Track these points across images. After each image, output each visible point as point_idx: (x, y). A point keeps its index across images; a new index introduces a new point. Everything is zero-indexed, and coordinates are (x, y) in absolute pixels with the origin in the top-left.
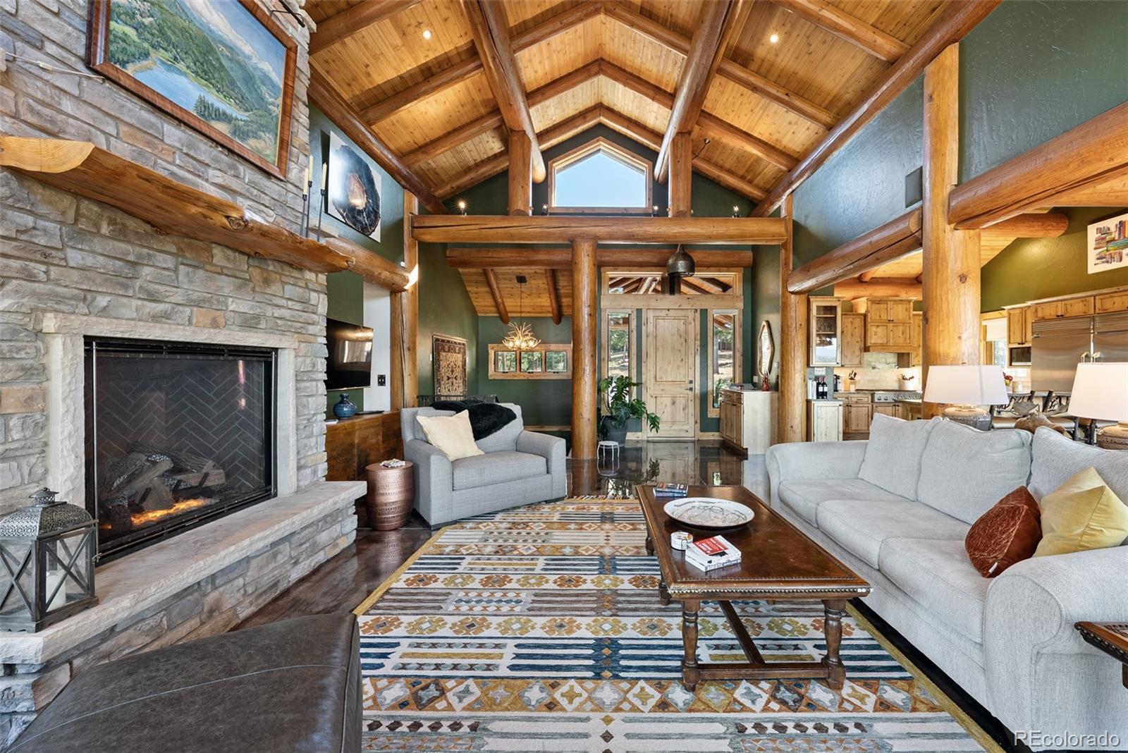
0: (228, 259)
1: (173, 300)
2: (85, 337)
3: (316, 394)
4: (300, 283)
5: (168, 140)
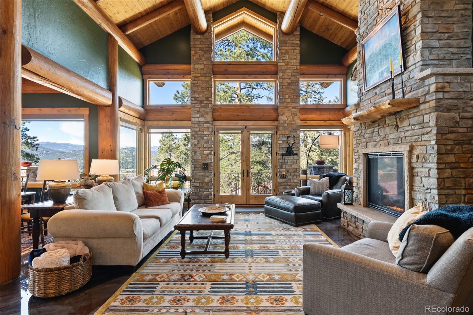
0: (390, 120)
1: (378, 140)
2: (363, 154)
3: (429, 176)
4: (418, 114)
5: (377, 93)
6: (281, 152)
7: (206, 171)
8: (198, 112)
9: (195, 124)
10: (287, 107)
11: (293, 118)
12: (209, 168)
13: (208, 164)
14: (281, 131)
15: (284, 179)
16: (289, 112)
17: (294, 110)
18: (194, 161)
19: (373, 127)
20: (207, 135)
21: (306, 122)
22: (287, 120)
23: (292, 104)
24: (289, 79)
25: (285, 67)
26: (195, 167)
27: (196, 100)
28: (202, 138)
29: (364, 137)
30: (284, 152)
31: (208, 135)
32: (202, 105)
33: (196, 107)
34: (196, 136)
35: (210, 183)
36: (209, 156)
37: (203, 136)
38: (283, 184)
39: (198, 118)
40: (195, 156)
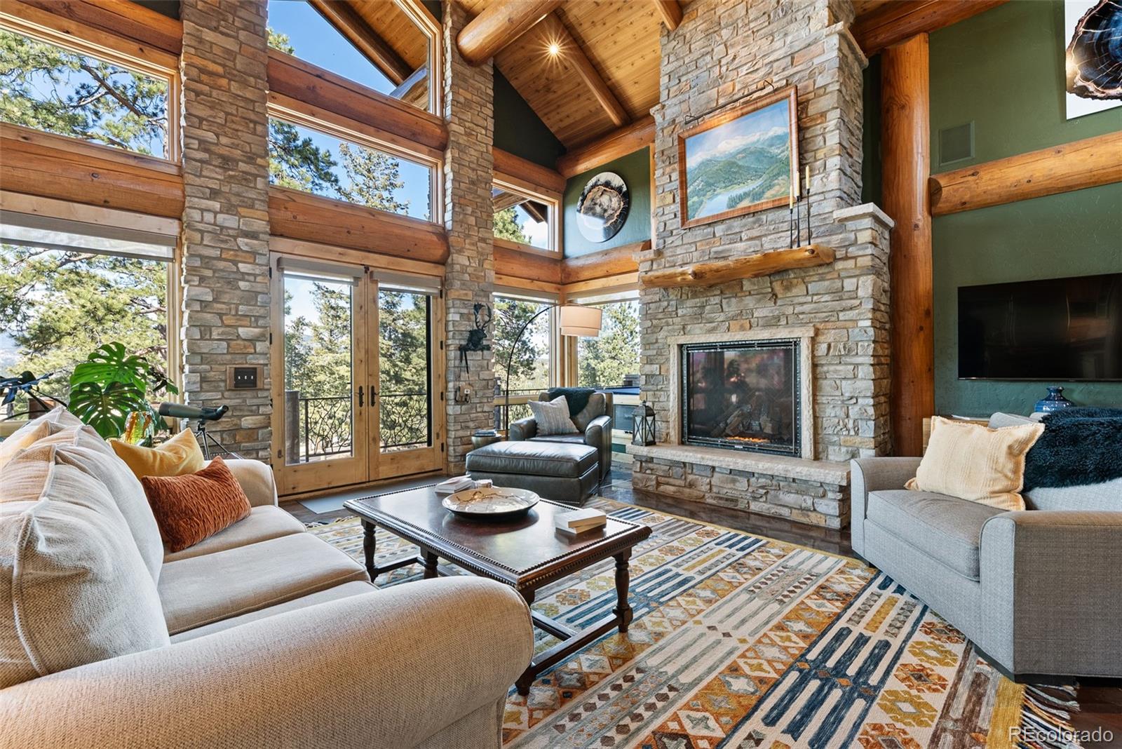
0: (755, 284)
1: (719, 320)
2: (678, 345)
3: (855, 377)
4: (829, 276)
5: (717, 235)
6: (457, 342)
7: (248, 394)
8: (214, 194)
9: (202, 232)
10: (468, 236)
11: (481, 264)
12: (258, 382)
13: (255, 369)
14: (457, 290)
15: (463, 407)
16: (473, 248)
17: (483, 245)
18: (198, 359)
19: (707, 296)
20: (248, 274)
21: (501, 278)
22: (470, 266)
23: (478, 232)
24: (473, 170)
25: (465, 138)
26: (204, 380)
27: (206, 150)
28: (229, 283)
29: (677, 314)
30: (464, 343)
31: (255, 276)
32: (231, 173)
33: (204, 173)
34: (208, 273)
35: (260, 432)
36: (258, 344)
37: (233, 276)
38: (462, 419)
39: (216, 213)
40: (202, 343)
